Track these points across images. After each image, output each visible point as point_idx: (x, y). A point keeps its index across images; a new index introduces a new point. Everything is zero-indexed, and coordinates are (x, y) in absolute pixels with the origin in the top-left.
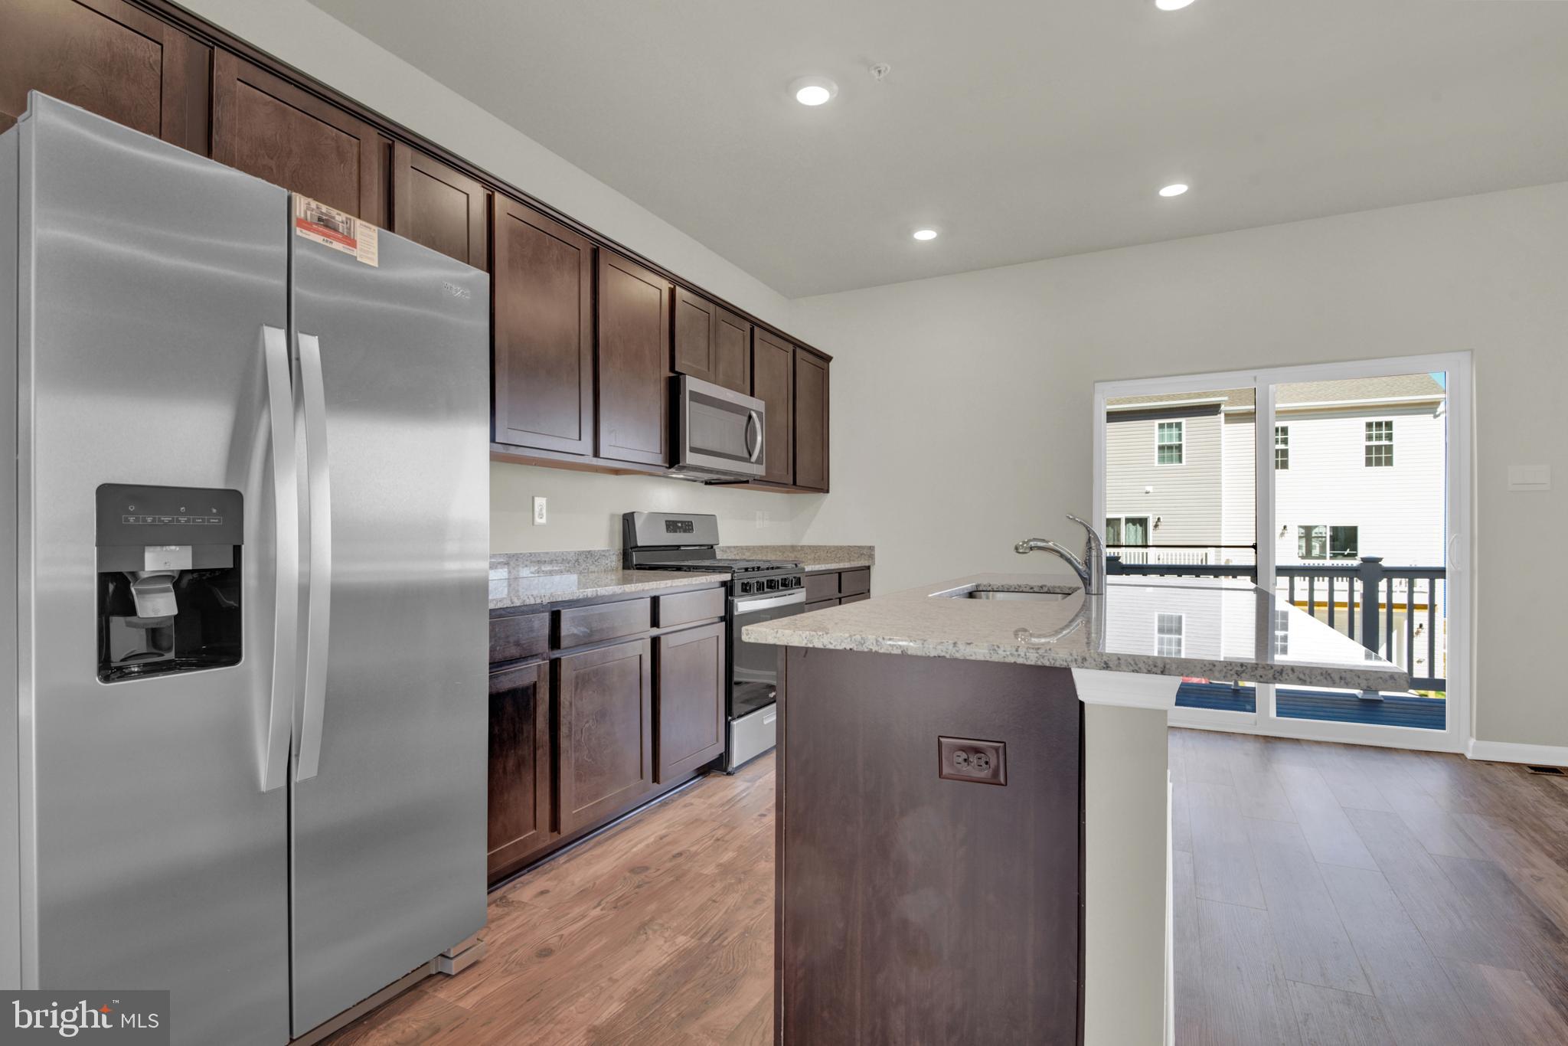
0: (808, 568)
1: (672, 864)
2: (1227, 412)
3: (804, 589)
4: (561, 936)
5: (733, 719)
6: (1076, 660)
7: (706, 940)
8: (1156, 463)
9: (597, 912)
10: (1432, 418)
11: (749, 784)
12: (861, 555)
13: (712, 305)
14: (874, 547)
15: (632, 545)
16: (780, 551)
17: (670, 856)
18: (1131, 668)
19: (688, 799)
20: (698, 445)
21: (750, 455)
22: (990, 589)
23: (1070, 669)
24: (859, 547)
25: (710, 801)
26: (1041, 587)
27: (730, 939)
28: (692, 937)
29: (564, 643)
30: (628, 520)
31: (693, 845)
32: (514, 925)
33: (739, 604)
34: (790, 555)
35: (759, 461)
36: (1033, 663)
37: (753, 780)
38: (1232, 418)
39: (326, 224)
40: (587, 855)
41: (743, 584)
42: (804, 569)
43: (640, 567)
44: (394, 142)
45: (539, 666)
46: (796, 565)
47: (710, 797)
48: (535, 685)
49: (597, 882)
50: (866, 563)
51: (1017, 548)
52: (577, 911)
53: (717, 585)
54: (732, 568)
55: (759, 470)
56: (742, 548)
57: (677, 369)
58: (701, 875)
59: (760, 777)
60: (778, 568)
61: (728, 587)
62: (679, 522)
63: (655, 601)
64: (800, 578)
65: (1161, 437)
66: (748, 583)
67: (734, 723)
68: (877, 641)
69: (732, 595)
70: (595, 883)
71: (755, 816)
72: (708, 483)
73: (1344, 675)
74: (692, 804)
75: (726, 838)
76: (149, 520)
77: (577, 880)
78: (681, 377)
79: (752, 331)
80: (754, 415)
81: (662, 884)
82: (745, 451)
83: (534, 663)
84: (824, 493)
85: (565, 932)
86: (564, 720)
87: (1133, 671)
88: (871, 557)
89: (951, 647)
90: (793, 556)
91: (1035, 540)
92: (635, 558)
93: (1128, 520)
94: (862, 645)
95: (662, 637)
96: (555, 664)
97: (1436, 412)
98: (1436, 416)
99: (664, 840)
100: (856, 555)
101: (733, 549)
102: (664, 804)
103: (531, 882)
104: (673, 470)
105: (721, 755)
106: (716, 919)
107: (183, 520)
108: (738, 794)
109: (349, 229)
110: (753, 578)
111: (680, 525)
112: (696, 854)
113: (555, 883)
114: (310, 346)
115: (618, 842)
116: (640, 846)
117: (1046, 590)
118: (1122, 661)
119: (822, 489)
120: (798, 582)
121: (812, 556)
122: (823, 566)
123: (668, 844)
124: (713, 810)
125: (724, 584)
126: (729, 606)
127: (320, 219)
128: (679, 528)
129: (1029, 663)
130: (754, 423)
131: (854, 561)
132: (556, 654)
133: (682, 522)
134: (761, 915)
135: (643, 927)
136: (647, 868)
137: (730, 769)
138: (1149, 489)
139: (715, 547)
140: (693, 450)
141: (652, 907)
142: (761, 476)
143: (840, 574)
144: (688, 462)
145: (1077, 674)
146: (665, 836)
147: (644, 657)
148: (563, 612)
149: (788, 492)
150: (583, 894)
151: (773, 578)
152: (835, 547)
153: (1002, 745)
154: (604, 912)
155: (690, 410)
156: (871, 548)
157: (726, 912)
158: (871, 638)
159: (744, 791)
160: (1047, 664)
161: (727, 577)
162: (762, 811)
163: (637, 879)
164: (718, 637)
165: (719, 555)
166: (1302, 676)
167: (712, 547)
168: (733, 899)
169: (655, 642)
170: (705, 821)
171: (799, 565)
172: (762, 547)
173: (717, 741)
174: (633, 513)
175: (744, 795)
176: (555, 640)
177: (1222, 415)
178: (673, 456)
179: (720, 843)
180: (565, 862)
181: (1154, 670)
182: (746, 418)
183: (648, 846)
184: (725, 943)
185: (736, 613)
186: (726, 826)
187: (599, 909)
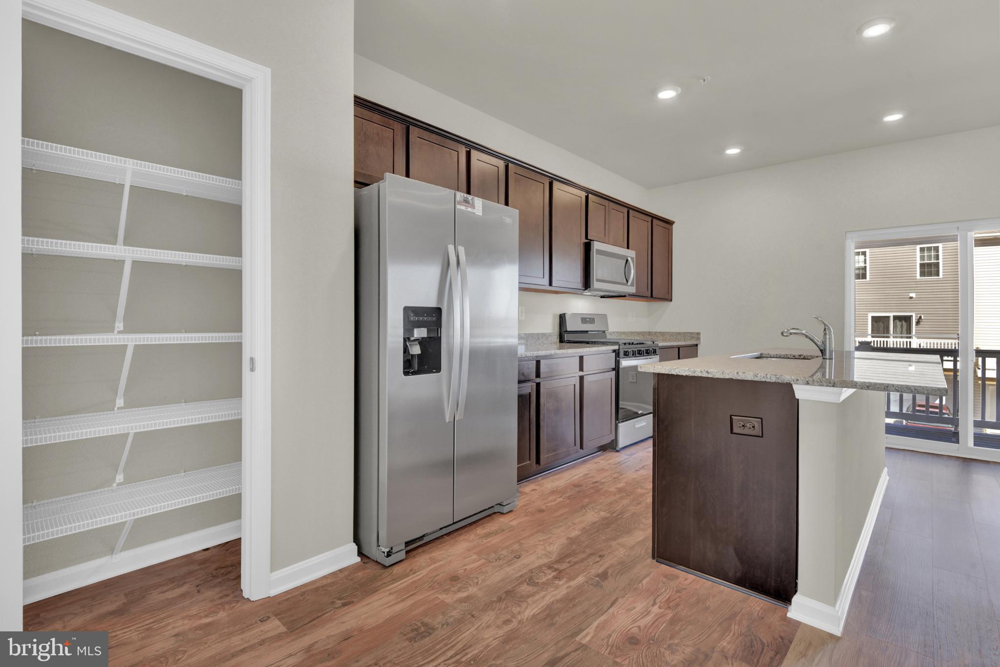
0: (661, 344)
1: (593, 485)
2: (977, 238)
3: (658, 356)
4: (547, 506)
5: (619, 423)
6: (793, 380)
7: (615, 515)
8: (918, 277)
9: (561, 499)
11: (629, 457)
12: (692, 337)
13: (607, 202)
14: (700, 333)
15: (565, 330)
16: (642, 335)
17: (591, 482)
18: (819, 384)
19: (597, 460)
20: (600, 277)
21: (627, 282)
22: (769, 356)
23: (792, 385)
24: (691, 333)
25: (609, 462)
26: (800, 356)
27: (626, 516)
28: (608, 513)
29: (542, 376)
30: (562, 318)
31: (602, 479)
32: (525, 500)
33: (623, 362)
34: (648, 337)
35: (632, 285)
36: (774, 381)
37: (631, 455)
38: (981, 242)
39: (466, 201)
40: (551, 478)
41: (624, 351)
42: (658, 345)
43: (569, 342)
44: (470, 149)
45: (531, 385)
46: (653, 342)
47: (608, 460)
48: (530, 393)
49: (559, 488)
50: (694, 342)
51: (782, 333)
52: (551, 498)
53: (611, 351)
54: (618, 343)
55: (632, 290)
56: (620, 333)
57: (589, 238)
58: (609, 491)
59: (634, 454)
60: (643, 344)
61: (617, 353)
62: (587, 318)
63: (581, 358)
64: (656, 350)
65: (922, 258)
66: (627, 351)
67: (620, 425)
68: (701, 371)
69: (619, 357)
70: (557, 489)
71: (633, 470)
72: (602, 297)
73: (916, 388)
74: (598, 463)
75: (619, 478)
76: (417, 319)
77: (549, 487)
78: (592, 242)
79: (628, 212)
80: (629, 259)
81: (589, 493)
82: (625, 280)
83: (529, 384)
84: (669, 301)
85: (548, 505)
86: (542, 412)
87: (820, 385)
88: (698, 339)
89: (736, 374)
90: (650, 338)
91: (793, 329)
92: (567, 337)
93: (895, 318)
94: (694, 373)
95: (585, 377)
96: (538, 385)
99: (588, 476)
100: (689, 338)
101: (616, 334)
102: (585, 461)
103: (527, 486)
104: (586, 291)
105: (613, 441)
106: (618, 508)
107: (425, 318)
108: (623, 460)
109: (473, 202)
110: (630, 349)
111: (588, 320)
112: (604, 483)
113: (539, 487)
114: (461, 250)
115: (564, 475)
116: (577, 477)
117: (803, 357)
118: (815, 381)
119: (668, 299)
120: (655, 352)
121: (661, 338)
122: (669, 343)
123: (590, 477)
124: (611, 466)
125: (614, 351)
126: (617, 363)
127: (464, 200)
128: (588, 321)
129: (772, 381)
130: (630, 264)
131: (687, 341)
132: (538, 380)
133: (589, 318)
134: (641, 509)
135: (583, 507)
136: (581, 486)
137: (617, 449)
138: (913, 295)
139: (606, 332)
140: (598, 280)
141: (586, 500)
142: (633, 293)
143: (679, 348)
144: (595, 287)
145: (795, 387)
146: (588, 474)
147: (576, 386)
148: (541, 361)
149: (647, 301)
150: (553, 492)
151: (641, 349)
152: (675, 333)
153: (760, 420)
154: (564, 500)
155: (595, 258)
156: (698, 334)
157: (623, 506)
158: (699, 370)
159: (626, 459)
160: (780, 382)
161: (616, 347)
162: (637, 469)
163: (577, 489)
164: (611, 379)
165: (608, 336)
166: (897, 388)
167: (604, 332)
168: (625, 502)
169: (581, 378)
170: (607, 470)
171: (655, 343)
172: (632, 332)
173: (611, 433)
174: (565, 314)
175: (626, 461)
176: (538, 375)
178: (587, 283)
179: (616, 479)
180: (541, 480)
181: (830, 385)
182: (625, 261)
183: (580, 477)
184: (624, 517)
185: (621, 367)
186: (618, 473)
187: (561, 498)
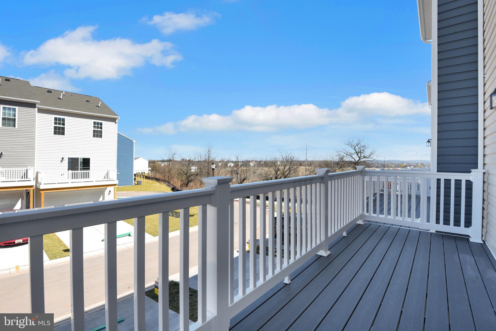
2: (39, 108)
10: (115, 124)
38: (41, 111)
65: (4, 114)
97: (116, 122)
98: (116, 123)
177: (37, 109)
